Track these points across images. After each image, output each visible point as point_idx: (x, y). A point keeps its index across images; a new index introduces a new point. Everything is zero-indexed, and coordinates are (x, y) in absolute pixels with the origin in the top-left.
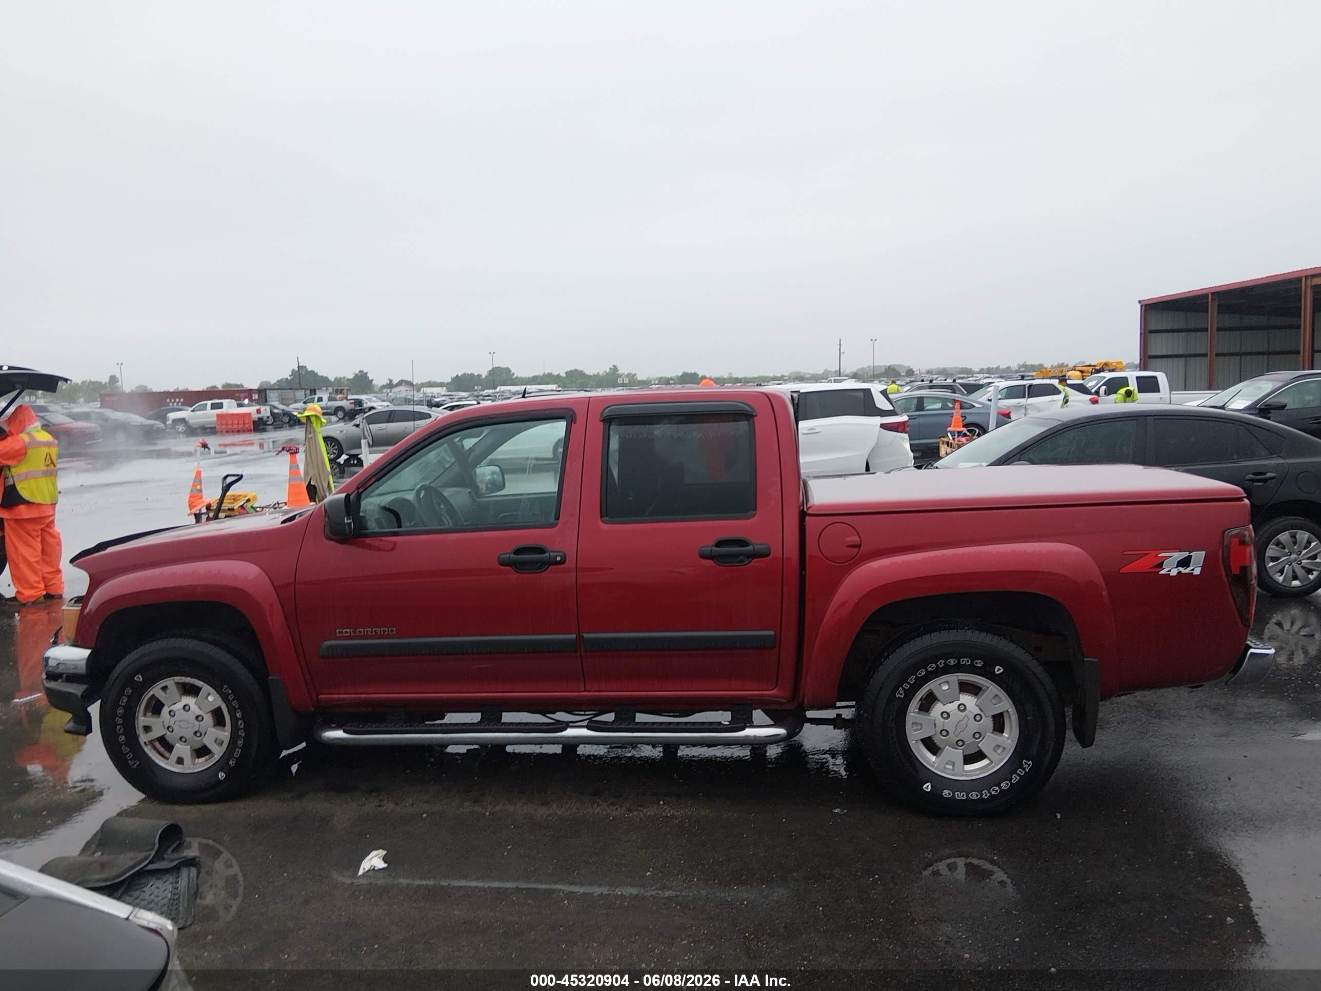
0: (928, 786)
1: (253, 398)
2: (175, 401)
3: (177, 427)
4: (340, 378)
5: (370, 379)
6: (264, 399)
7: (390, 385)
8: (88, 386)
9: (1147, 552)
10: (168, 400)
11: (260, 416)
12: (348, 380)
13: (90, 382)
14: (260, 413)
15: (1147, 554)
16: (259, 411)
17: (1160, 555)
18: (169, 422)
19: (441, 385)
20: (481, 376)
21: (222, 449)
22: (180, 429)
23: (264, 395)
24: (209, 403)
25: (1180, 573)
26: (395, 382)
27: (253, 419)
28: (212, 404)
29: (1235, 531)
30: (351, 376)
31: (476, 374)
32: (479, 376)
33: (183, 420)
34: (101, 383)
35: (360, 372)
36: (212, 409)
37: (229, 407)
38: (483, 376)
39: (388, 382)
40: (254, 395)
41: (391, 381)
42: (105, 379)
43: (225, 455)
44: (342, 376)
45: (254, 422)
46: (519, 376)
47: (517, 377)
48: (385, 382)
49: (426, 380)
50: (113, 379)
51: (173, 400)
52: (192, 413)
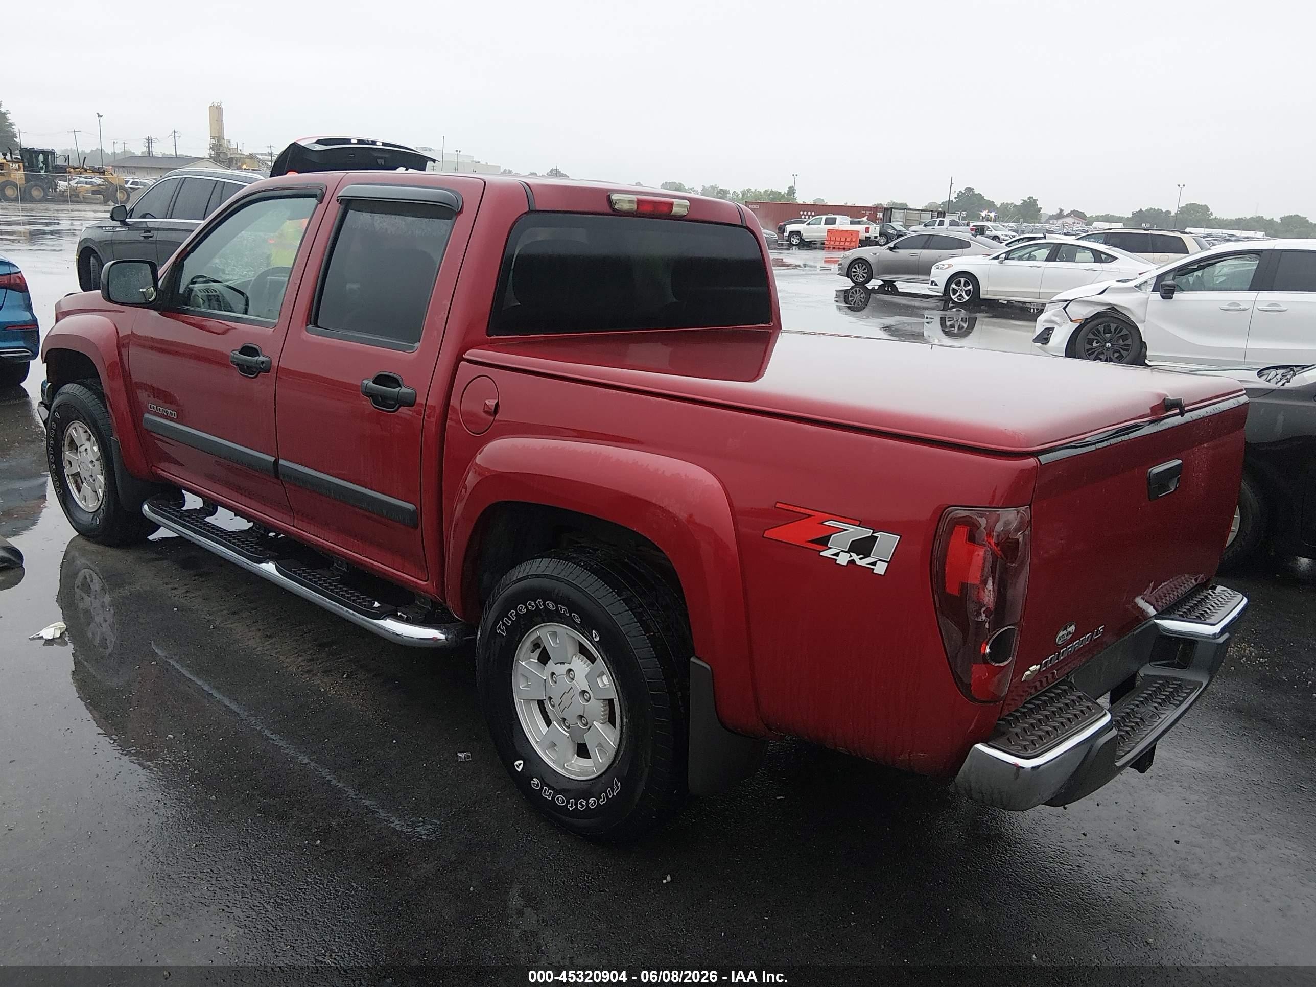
0: (520, 764)
1: (878, 216)
2: (807, 214)
3: (792, 239)
4: (1007, 204)
5: (1039, 207)
6: (888, 218)
7: (1060, 215)
8: (770, 195)
9: (811, 513)
10: (801, 213)
11: (868, 235)
12: (1015, 206)
13: (772, 191)
14: (868, 232)
15: (810, 516)
16: (867, 230)
17: (826, 523)
18: (786, 234)
19: (1119, 220)
20: (1170, 212)
21: (826, 265)
22: (795, 241)
23: (889, 214)
24: (824, 217)
25: (852, 562)
26: (1065, 213)
27: (860, 238)
28: (826, 218)
29: (962, 513)
30: (1019, 203)
31: (1164, 211)
32: (1168, 212)
33: (798, 233)
34: (780, 193)
35: (1029, 198)
36: (825, 224)
37: (843, 223)
38: (1173, 214)
39: (1059, 212)
40: (878, 213)
41: (1061, 211)
42: (784, 190)
43: (829, 272)
44: (1009, 202)
45: (860, 240)
46: (1218, 217)
47: (1216, 218)
48: (1055, 212)
49: (1103, 213)
50: (792, 190)
51: (805, 213)
52: (807, 226)
